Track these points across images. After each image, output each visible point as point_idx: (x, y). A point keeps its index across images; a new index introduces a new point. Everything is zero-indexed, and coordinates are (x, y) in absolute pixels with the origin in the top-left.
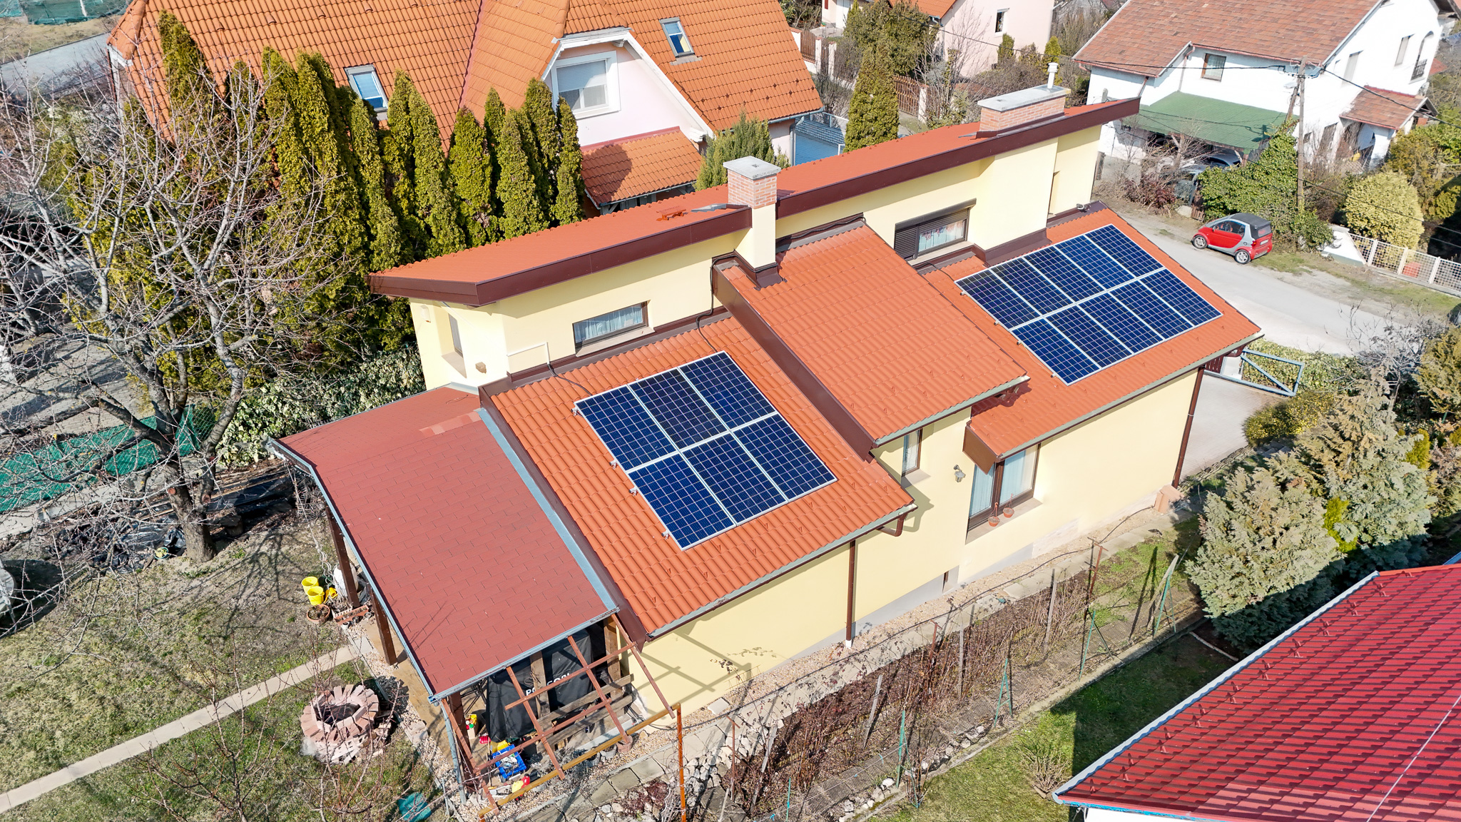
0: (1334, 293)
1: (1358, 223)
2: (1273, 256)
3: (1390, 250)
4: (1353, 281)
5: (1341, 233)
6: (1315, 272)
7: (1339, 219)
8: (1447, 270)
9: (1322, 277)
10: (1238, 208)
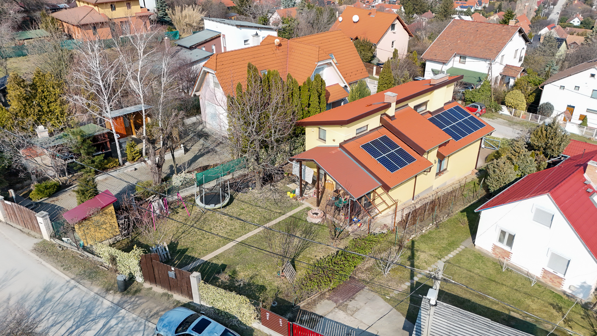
0: (504, 124)
1: (509, 104)
2: (486, 114)
3: (518, 111)
4: (508, 121)
5: (504, 107)
6: (498, 118)
7: (503, 103)
8: (533, 117)
9: (500, 120)
10: (475, 101)
